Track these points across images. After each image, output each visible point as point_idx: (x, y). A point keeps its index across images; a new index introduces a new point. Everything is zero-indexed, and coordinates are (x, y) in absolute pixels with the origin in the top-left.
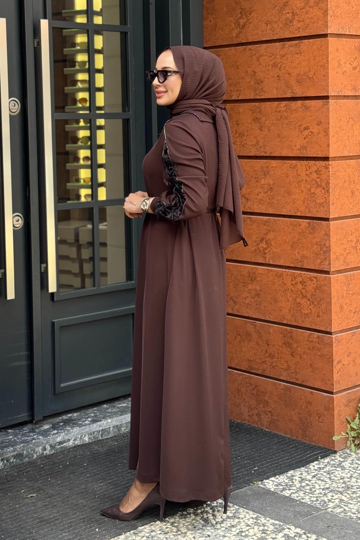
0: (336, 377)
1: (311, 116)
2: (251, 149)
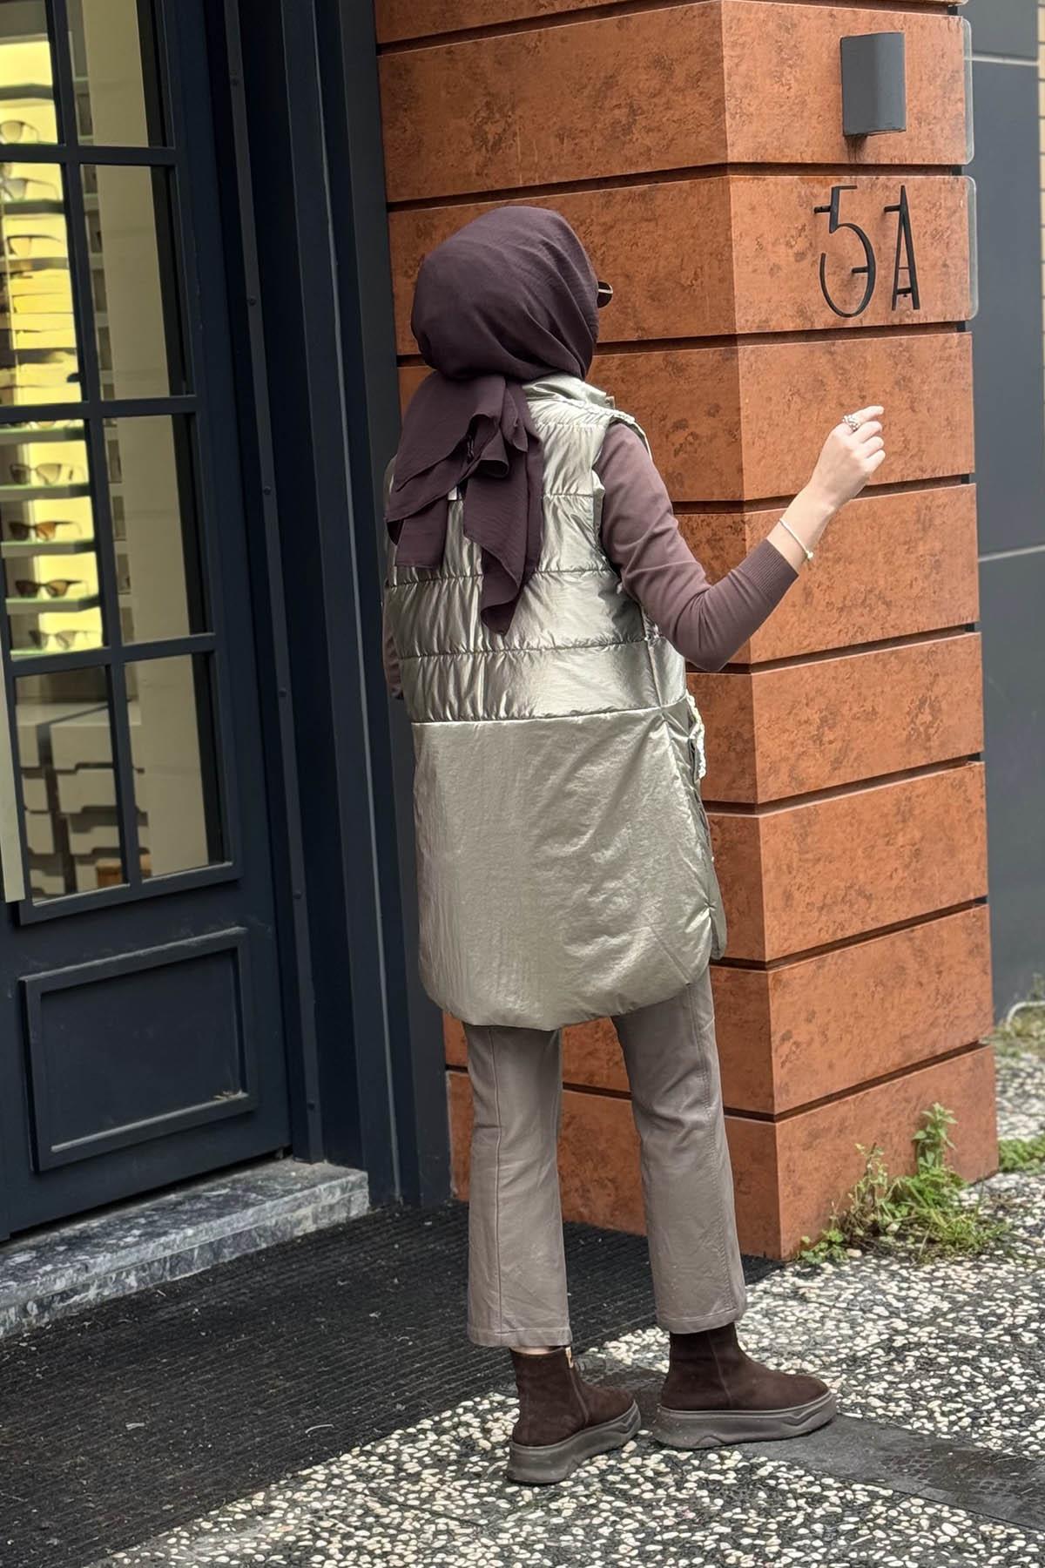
0: (779, 1075)
1: (691, 392)
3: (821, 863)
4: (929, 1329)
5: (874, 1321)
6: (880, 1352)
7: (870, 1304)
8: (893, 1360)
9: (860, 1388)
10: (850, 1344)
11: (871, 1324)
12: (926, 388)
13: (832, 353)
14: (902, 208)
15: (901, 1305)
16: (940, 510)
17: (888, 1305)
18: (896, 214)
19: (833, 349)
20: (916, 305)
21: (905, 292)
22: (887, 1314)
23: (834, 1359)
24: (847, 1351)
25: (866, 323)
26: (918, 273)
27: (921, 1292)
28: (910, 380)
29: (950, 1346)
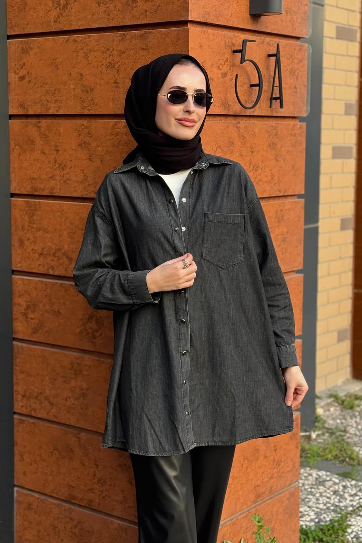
2: (75, 187)
12: (283, 149)
13: (238, 128)
14: (276, 55)
16: (287, 212)
18: (275, 58)
19: (238, 125)
20: (281, 106)
21: (276, 99)
25: (256, 114)
26: (283, 90)
28: (276, 145)
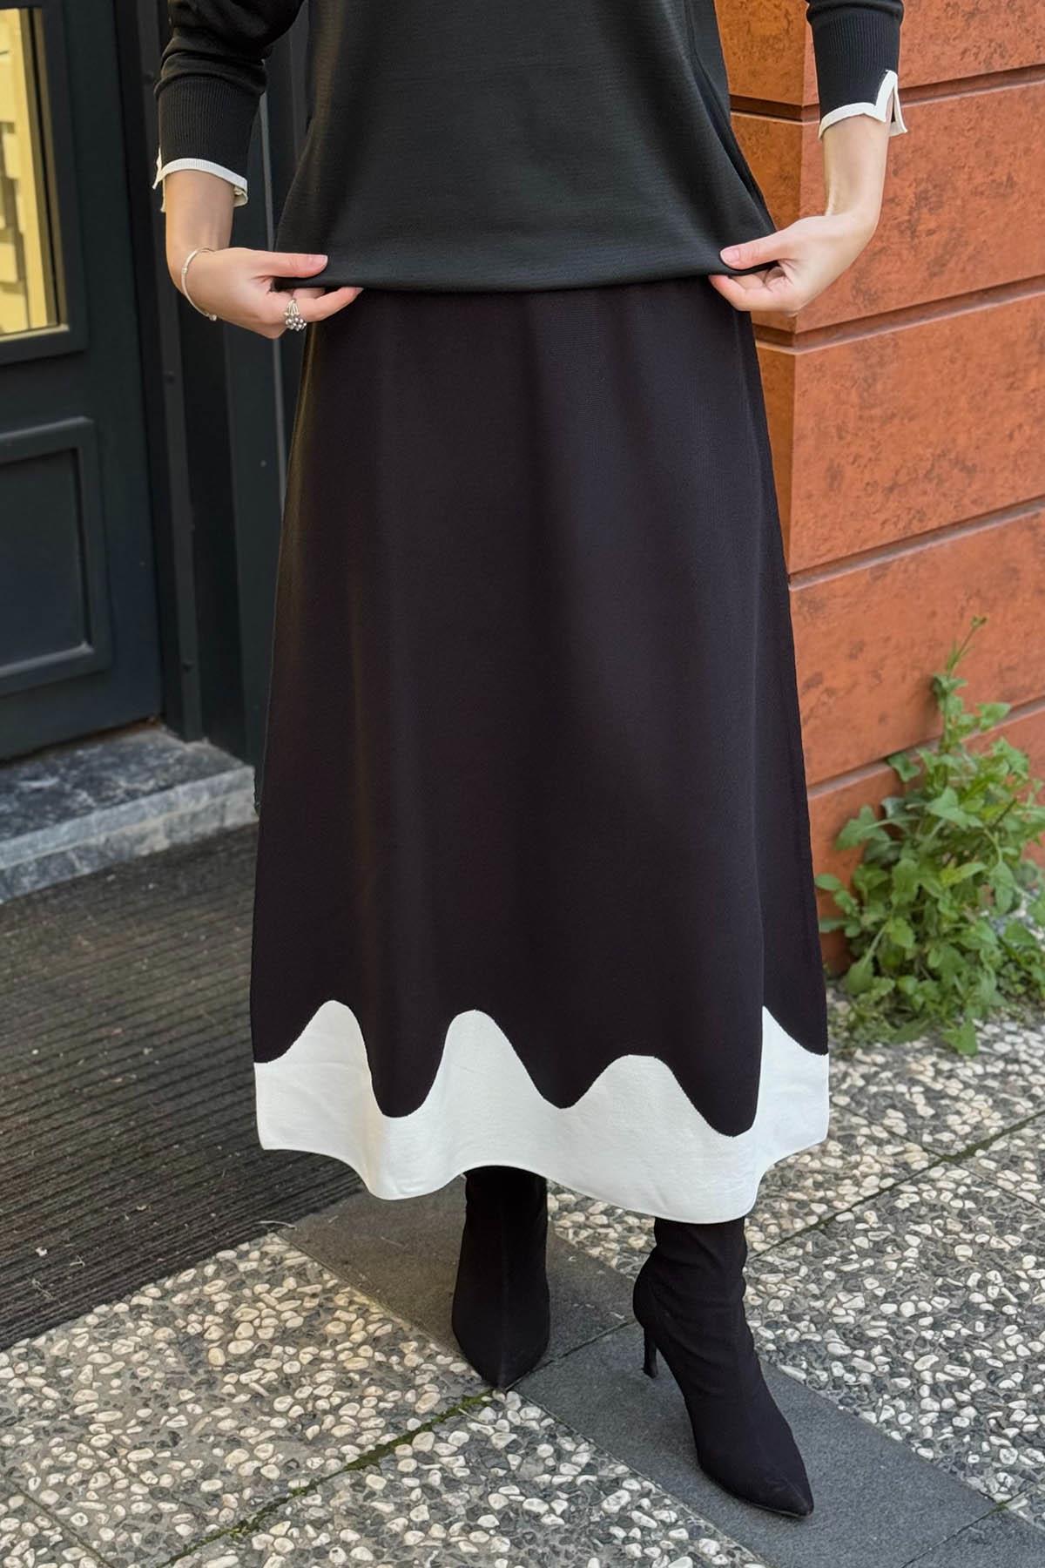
3: (896, 421)
4: (957, 1173)
5: (880, 1143)
6: (872, 1217)
7: (883, 1102)
8: (886, 1241)
9: (819, 1304)
10: (830, 1194)
11: (873, 1150)
15: (931, 1112)
17: (909, 1111)
22: (901, 1129)
23: (799, 1225)
24: (824, 1207)
27: (967, 1086)
29: (982, 1219)
